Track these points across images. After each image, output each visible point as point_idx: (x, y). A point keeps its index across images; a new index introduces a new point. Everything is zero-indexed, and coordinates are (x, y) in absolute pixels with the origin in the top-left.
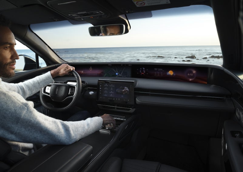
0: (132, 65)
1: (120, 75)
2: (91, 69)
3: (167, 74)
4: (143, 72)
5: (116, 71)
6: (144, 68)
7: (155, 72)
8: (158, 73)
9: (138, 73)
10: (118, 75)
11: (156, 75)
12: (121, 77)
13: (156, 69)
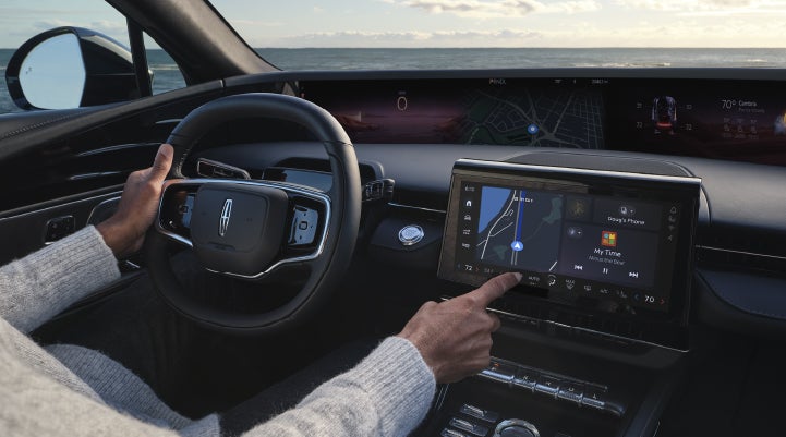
0: (610, 80)
1: (550, 136)
2: (402, 102)
3: (778, 126)
4: (666, 119)
5: (530, 115)
6: (671, 100)
7: (726, 120)
8: (740, 120)
9: (639, 125)
10: (540, 133)
11: (730, 136)
12: (554, 145)
13: (727, 103)
